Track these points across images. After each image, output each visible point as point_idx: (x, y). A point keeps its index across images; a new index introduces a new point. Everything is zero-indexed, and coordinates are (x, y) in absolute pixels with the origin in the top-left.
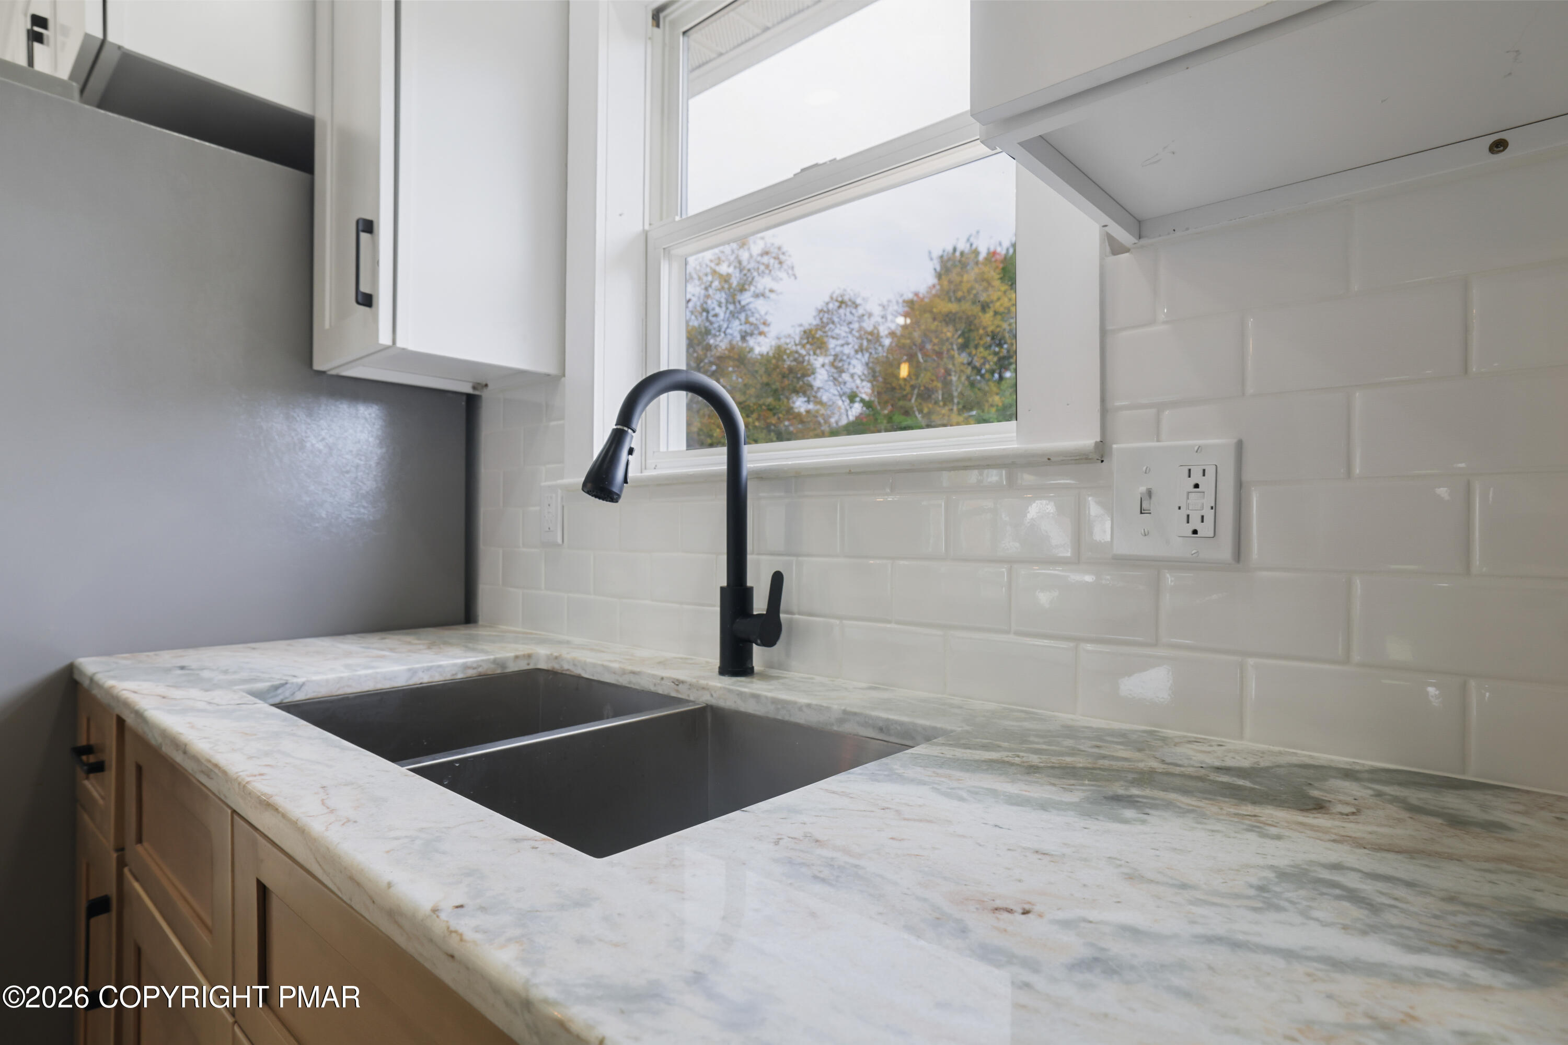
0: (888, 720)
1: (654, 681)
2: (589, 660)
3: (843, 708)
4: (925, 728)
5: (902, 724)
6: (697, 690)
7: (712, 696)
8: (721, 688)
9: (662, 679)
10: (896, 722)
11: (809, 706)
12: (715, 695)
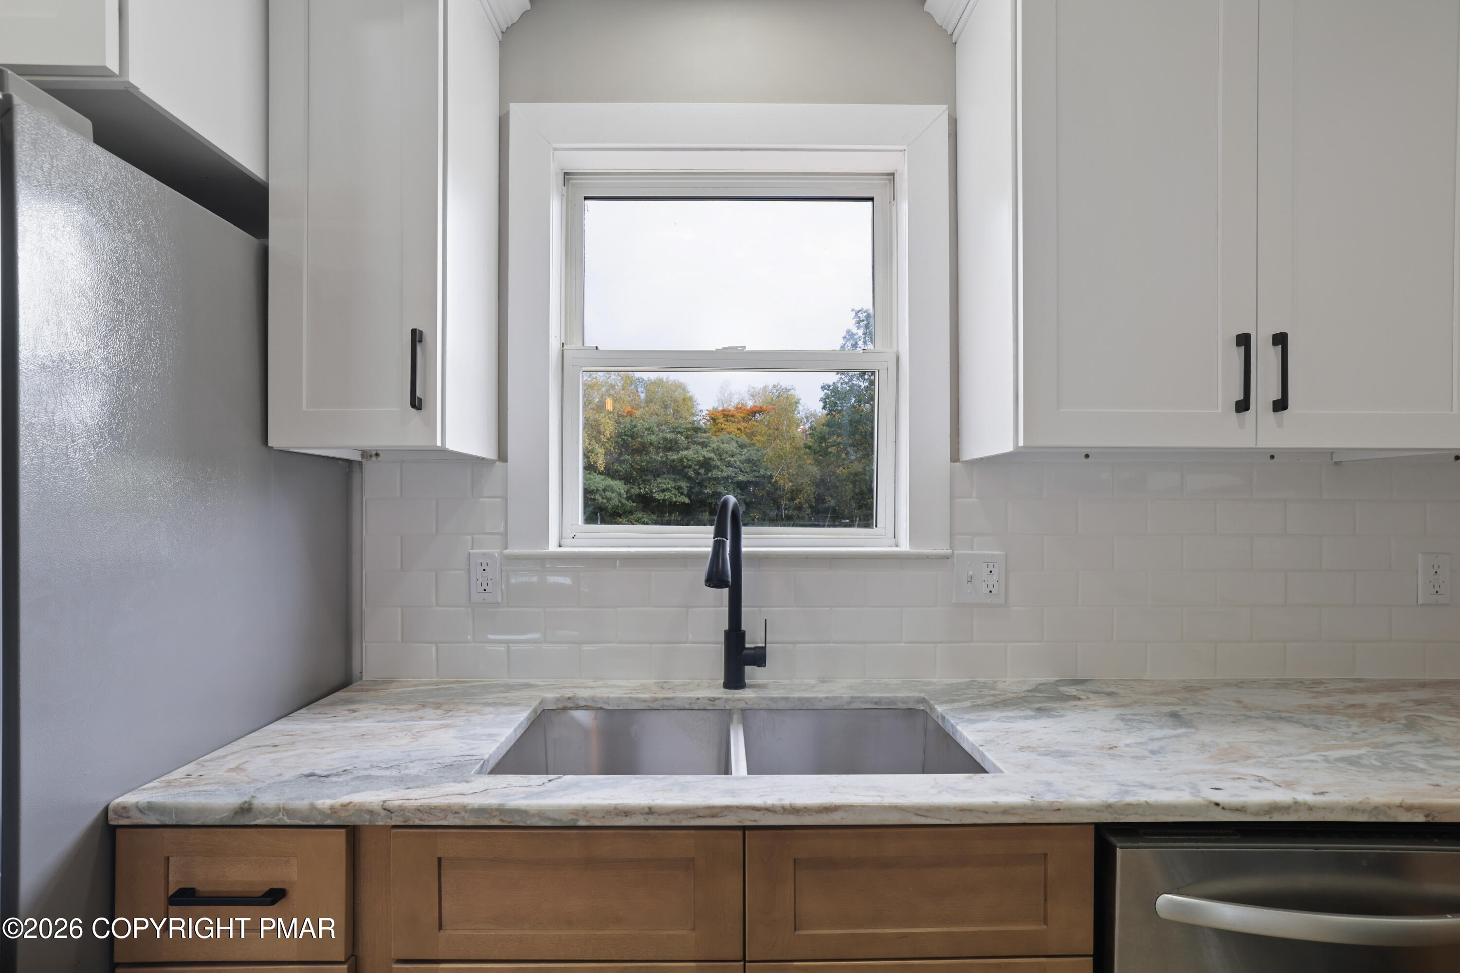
0: (880, 697)
1: (689, 701)
2: (611, 695)
3: (851, 695)
4: (902, 698)
5: (888, 698)
6: (733, 702)
7: (747, 703)
8: (755, 697)
9: (698, 699)
10: (885, 698)
11: (827, 698)
12: (749, 703)
